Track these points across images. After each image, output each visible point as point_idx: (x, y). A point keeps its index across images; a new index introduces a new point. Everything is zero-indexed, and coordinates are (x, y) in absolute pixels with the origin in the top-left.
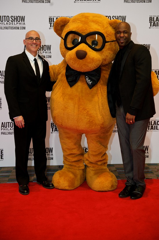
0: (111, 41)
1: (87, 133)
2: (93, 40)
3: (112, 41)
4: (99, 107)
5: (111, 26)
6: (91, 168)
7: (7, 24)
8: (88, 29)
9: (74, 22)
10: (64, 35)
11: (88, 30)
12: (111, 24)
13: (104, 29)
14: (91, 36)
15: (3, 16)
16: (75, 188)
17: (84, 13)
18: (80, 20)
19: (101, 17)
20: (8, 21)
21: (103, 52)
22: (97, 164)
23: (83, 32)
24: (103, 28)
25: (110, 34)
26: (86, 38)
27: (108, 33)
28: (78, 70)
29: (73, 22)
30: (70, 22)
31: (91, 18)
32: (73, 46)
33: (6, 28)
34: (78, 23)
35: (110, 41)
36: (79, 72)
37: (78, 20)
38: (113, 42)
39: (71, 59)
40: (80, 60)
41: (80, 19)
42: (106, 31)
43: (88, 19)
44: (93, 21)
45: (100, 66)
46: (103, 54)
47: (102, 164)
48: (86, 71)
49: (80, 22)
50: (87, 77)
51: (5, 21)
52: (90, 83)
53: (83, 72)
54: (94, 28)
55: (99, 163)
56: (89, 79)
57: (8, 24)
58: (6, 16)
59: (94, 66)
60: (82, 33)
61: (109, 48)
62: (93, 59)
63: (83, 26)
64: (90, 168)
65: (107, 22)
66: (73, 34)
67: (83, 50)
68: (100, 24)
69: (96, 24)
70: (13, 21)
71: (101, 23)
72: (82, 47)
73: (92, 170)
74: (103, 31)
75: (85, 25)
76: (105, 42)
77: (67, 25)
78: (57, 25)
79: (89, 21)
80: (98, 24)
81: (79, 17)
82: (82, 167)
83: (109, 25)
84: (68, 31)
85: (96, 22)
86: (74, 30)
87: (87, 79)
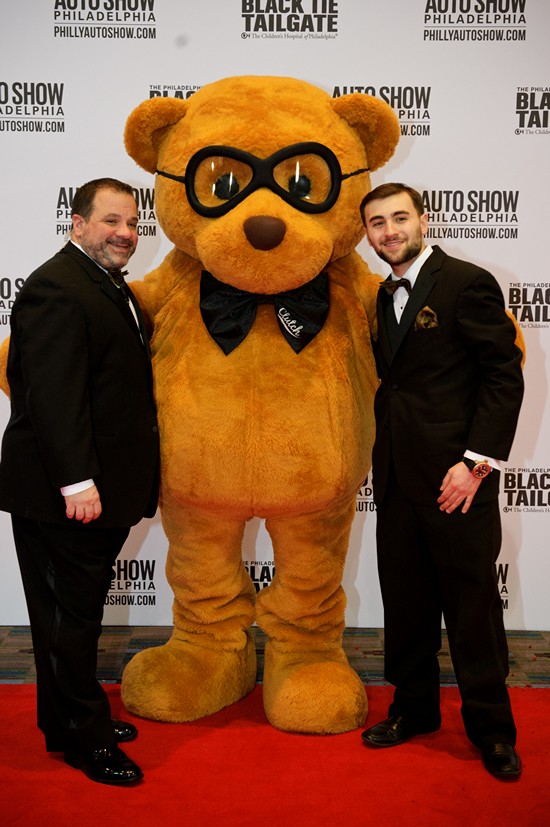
0: (353, 171)
2: (291, 174)
3: (356, 173)
4: (331, 418)
5: (343, 120)
8: (270, 137)
9: (210, 113)
11: (275, 143)
12: (341, 112)
13: (324, 132)
17: (238, 79)
18: (232, 106)
21: (333, 215)
23: (255, 149)
24: (321, 130)
25: (348, 148)
26: (272, 171)
27: (339, 146)
29: (203, 113)
30: (189, 112)
31: (269, 94)
32: (223, 202)
34: (228, 115)
35: (349, 173)
36: (256, 294)
37: (224, 107)
38: (359, 176)
40: (261, 252)
41: (231, 102)
42: (333, 138)
43: (260, 98)
44: (283, 107)
45: (329, 265)
46: (335, 223)
49: (233, 113)
50: (283, 312)
52: (298, 330)
53: (269, 293)
54: (293, 129)
56: (291, 318)
59: (313, 269)
61: (349, 200)
63: (250, 126)
65: (327, 107)
66: (220, 159)
67: (269, 214)
68: (307, 116)
69: (295, 114)
71: (309, 112)
72: (262, 203)
73: (279, 651)
74: (324, 140)
75: (256, 121)
77: (177, 125)
78: (140, 129)
79: (266, 108)
80: (300, 115)
81: (221, 95)
82: (234, 641)
83: (336, 115)
84: (198, 149)
85: (295, 109)
86: (218, 144)
87: (284, 319)
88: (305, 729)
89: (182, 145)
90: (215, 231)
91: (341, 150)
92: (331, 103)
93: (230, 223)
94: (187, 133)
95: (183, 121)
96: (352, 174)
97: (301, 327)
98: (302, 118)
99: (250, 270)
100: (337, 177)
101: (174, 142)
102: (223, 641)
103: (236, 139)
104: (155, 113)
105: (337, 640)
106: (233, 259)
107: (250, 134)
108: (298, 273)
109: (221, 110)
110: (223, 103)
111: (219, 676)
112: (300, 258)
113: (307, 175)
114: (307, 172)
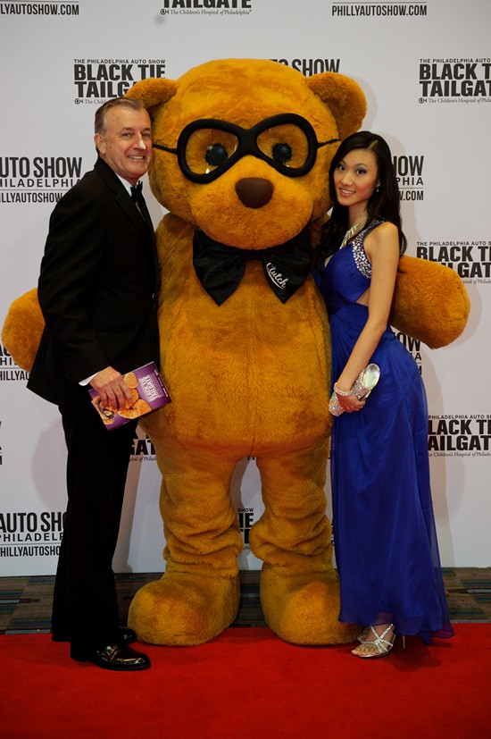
0: (328, 140)
2: (274, 141)
3: (330, 142)
5: (317, 96)
6: (279, 570)
8: (255, 109)
9: (199, 91)
11: (258, 114)
13: (302, 105)
16: (208, 639)
18: (219, 84)
21: (312, 179)
23: (242, 120)
25: (322, 119)
26: (256, 140)
28: (243, 246)
29: (193, 91)
30: (179, 91)
34: (216, 91)
35: (325, 142)
36: (245, 250)
37: (211, 85)
40: (252, 210)
41: (217, 81)
43: (243, 76)
44: (265, 83)
46: (314, 185)
47: (314, 551)
48: (270, 244)
49: (220, 90)
50: (270, 267)
52: (284, 282)
54: (275, 103)
56: (277, 272)
63: (236, 100)
64: (276, 569)
66: (209, 131)
67: (258, 176)
68: (286, 92)
69: (276, 90)
71: (288, 88)
73: (282, 575)
75: (242, 96)
77: (169, 103)
79: (249, 84)
80: (280, 90)
81: (209, 75)
83: (310, 91)
84: (189, 122)
85: (275, 86)
86: (208, 117)
87: (271, 273)
89: (174, 119)
90: (210, 193)
91: (317, 121)
92: (306, 80)
93: (222, 185)
94: (179, 108)
95: (173, 98)
97: (286, 280)
98: (282, 93)
99: (242, 226)
100: (314, 144)
101: (167, 117)
103: (224, 112)
104: (148, 92)
105: (329, 561)
106: (226, 217)
107: (237, 107)
108: (284, 229)
109: (209, 87)
110: (210, 81)
112: (286, 215)
113: (288, 143)
114: (288, 140)
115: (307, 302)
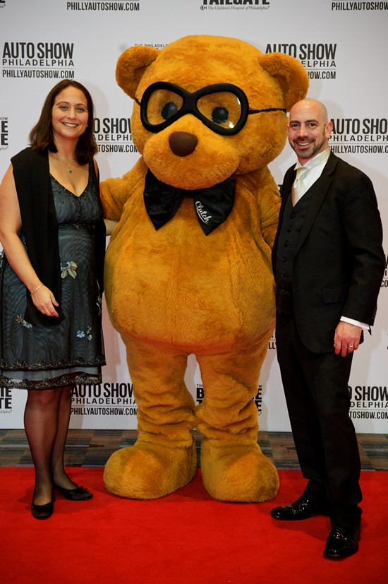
0: (264, 109)
1: (200, 351)
2: (215, 105)
3: (267, 110)
5: (265, 71)
7: (28, 63)
8: (203, 77)
9: (169, 59)
10: (140, 92)
11: (204, 81)
13: (244, 78)
14: (212, 96)
15: (17, 44)
17: (195, 36)
18: (183, 54)
19: (239, 47)
20: (31, 55)
21: (241, 138)
22: (228, 431)
24: (242, 76)
25: (262, 91)
26: (197, 101)
27: (256, 89)
28: (176, 185)
29: (165, 59)
30: (157, 58)
31: (212, 48)
32: (164, 121)
33: (26, 74)
34: (179, 60)
35: (260, 109)
37: (178, 55)
38: (270, 113)
39: (156, 155)
40: (178, 157)
41: (183, 52)
42: (250, 83)
43: (204, 50)
44: (218, 57)
45: (233, 175)
46: (242, 144)
47: (241, 431)
48: (196, 187)
49: (182, 59)
50: (198, 205)
51: (23, 57)
52: (207, 219)
53: (187, 189)
54: (221, 73)
55: (235, 430)
56: (203, 209)
57: (31, 63)
58: (25, 44)
59: (217, 174)
60: (188, 87)
61: (257, 129)
62: (213, 156)
63: (191, 69)
65: (254, 61)
66: (165, 92)
67: (188, 132)
68: (235, 65)
69: (226, 63)
70: (43, 57)
71: (237, 63)
72: (187, 123)
73: (214, 446)
74: (243, 84)
76: (246, 111)
77: (150, 66)
78: (125, 67)
80: (229, 64)
81: (180, 47)
82: (184, 440)
85: (226, 60)
86: (166, 80)
87: (199, 210)
88: (238, 500)
96: (263, 111)
97: (210, 217)
99: (170, 169)
102: (176, 440)
105: (254, 438)
106: (159, 161)
111: (175, 466)
112: (205, 165)
113: (226, 107)
114: (225, 105)
115: (229, 237)
